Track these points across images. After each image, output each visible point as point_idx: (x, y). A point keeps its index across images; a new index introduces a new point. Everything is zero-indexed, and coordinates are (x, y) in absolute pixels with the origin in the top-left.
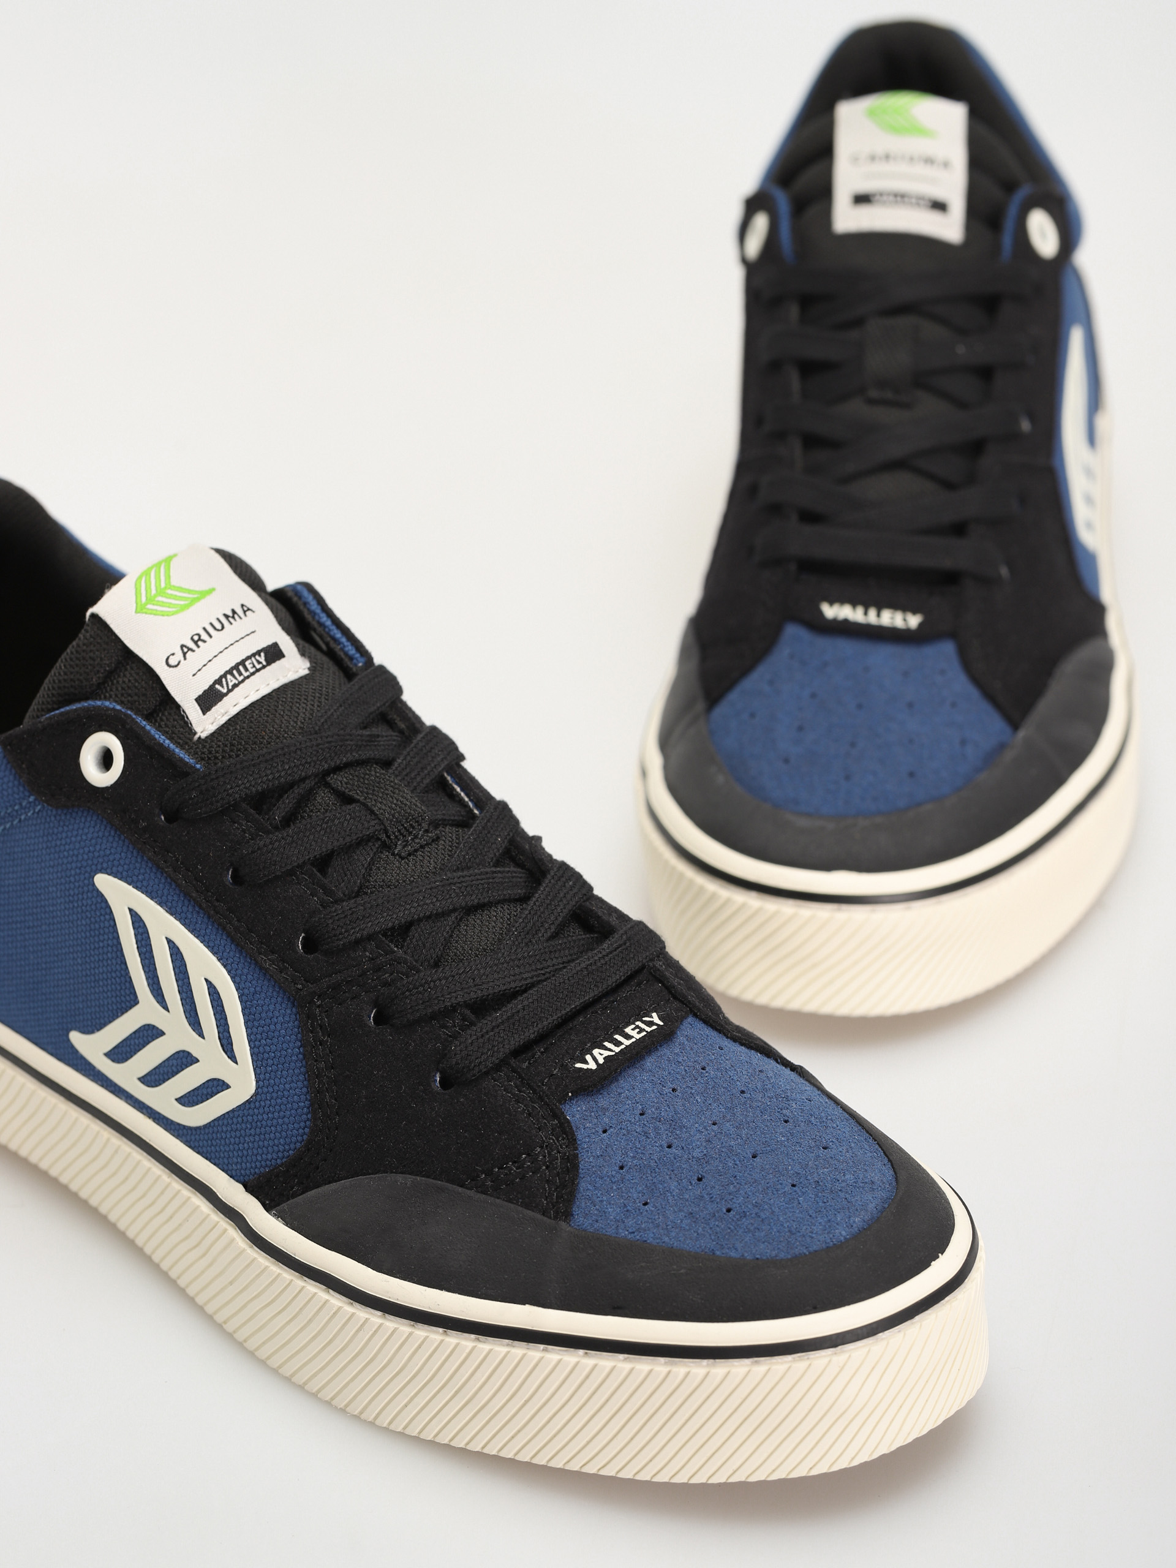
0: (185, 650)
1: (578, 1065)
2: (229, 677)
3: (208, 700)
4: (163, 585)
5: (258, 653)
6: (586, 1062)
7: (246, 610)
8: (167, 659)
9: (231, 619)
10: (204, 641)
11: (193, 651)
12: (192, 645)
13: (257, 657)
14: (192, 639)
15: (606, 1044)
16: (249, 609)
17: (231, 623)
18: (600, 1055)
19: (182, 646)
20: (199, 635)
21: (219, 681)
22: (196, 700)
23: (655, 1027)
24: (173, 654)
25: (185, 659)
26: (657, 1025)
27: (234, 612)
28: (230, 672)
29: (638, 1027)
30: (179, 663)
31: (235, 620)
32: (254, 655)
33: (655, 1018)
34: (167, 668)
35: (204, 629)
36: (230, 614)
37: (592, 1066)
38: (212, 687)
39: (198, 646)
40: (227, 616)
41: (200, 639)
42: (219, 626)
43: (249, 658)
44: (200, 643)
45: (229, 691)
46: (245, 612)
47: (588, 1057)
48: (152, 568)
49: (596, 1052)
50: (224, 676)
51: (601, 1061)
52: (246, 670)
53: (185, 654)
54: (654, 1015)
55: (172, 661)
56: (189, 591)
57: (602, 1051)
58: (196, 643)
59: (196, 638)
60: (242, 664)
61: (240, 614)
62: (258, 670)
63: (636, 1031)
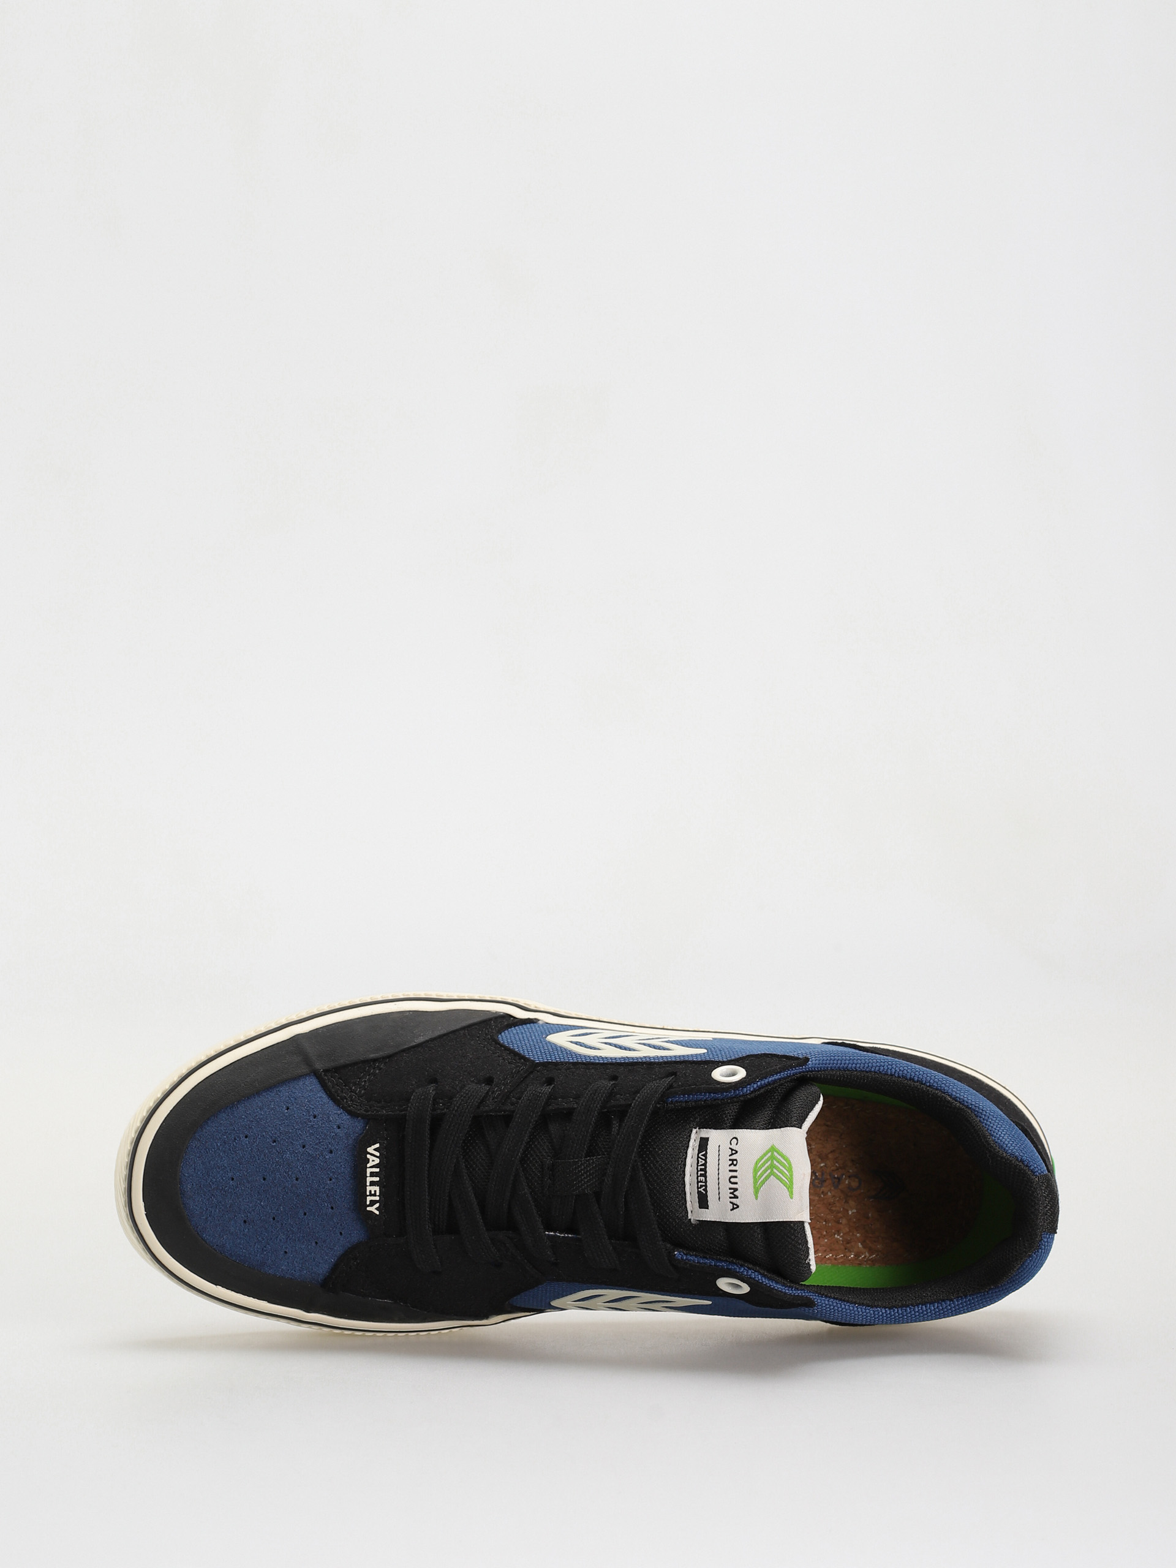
0: (734, 1152)
1: (377, 1145)
2: (704, 1162)
3: (704, 1143)
4: (775, 1170)
5: (706, 1190)
6: (375, 1150)
7: (735, 1207)
8: (737, 1140)
9: (732, 1191)
10: (730, 1165)
11: (730, 1156)
12: (733, 1157)
13: (704, 1187)
14: (736, 1160)
15: (377, 1170)
16: (733, 1209)
17: (730, 1189)
18: (373, 1161)
19: (737, 1152)
20: (735, 1165)
21: (705, 1155)
22: (709, 1139)
23: (368, 1203)
24: (737, 1144)
25: (730, 1148)
26: (369, 1206)
27: (736, 1197)
28: (705, 1165)
29: (375, 1195)
30: (731, 1144)
31: (730, 1193)
32: (706, 1186)
33: (373, 1209)
34: (735, 1136)
35: (736, 1171)
36: (736, 1194)
37: (370, 1150)
38: (706, 1150)
39: (730, 1160)
40: (736, 1190)
41: (732, 1164)
42: (733, 1180)
43: (706, 1182)
44: (731, 1162)
45: (698, 1157)
46: (733, 1204)
47: (378, 1154)
48: (792, 1175)
49: (377, 1161)
50: (705, 1160)
51: (368, 1156)
52: (701, 1175)
53: (732, 1150)
54: (377, 1212)
55: (735, 1140)
56: (763, 1183)
57: (374, 1163)
58: (732, 1160)
59: (735, 1162)
60: (705, 1176)
61: (734, 1200)
62: (698, 1182)
63: (373, 1191)
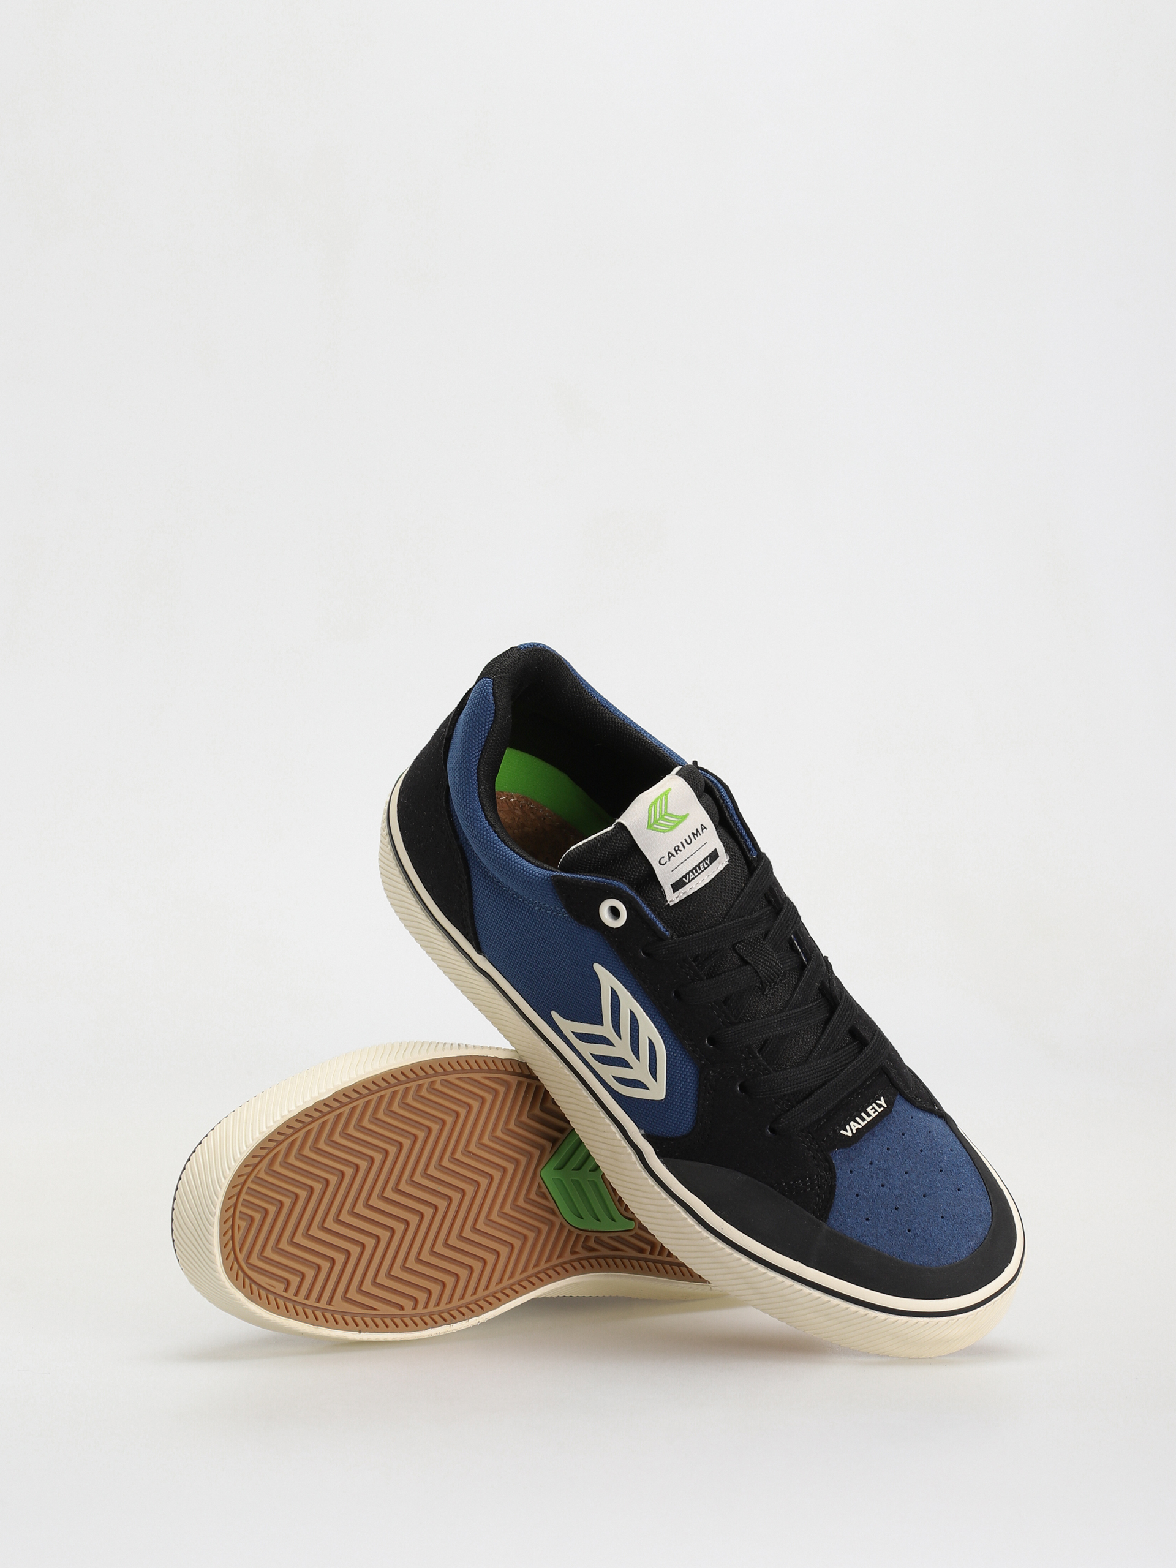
0: (670, 855)
1: (842, 1132)
2: (691, 874)
3: (677, 886)
4: (663, 813)
5: (706, 858)
6: (846, 1131)
7: (703, 828)
8: (661, 859)
9: (695, 836)
10: (681, 851)
11: (674, 856)
12: (674, 853)
13: (706, 861)
14: (675, 849)
15: (857, 1119)
16: (705, 828)
17: (695, 839)
18: (854, 1126)
19: (669, 853)
20: (678, 846)
21: (685, 876)
22: (672, 885)
23: (882, 1109)
24: (663, 857)
25: (669, 860)
26: (884, 1107)
27: (697, 831)
28: (691, 871)
29: (873, 1108)
30: (666, 862)
31: (697, 836)
32: (704, 860)
33: (882, 1102)
34: (659, 865)
35: (682, 843)
36: (695, 832)
37: (850, 1134)
38: (681, 879)
39: (677, 854)
40: (693, 834)
41: (679, 850)
42: (689, 842)
43: (702, 862)
44: (678, 852)
45: (690, 881)
46: (702, 830)
47: (848, 1127)
48: (657, 799)
49: (852, 1123)
50: (688, 873)
51: (855, 1131)
52: (700, 869)
53: (669, 858)
54: (882, 1098)
55: (662, 862)
56: (676, 816)
57: (855, 1124)
58: (676, 851)
59: (677, 848)
60: (698, 865)
61: (700, 830)
62: (705, 869)
63: (873, 1111)
